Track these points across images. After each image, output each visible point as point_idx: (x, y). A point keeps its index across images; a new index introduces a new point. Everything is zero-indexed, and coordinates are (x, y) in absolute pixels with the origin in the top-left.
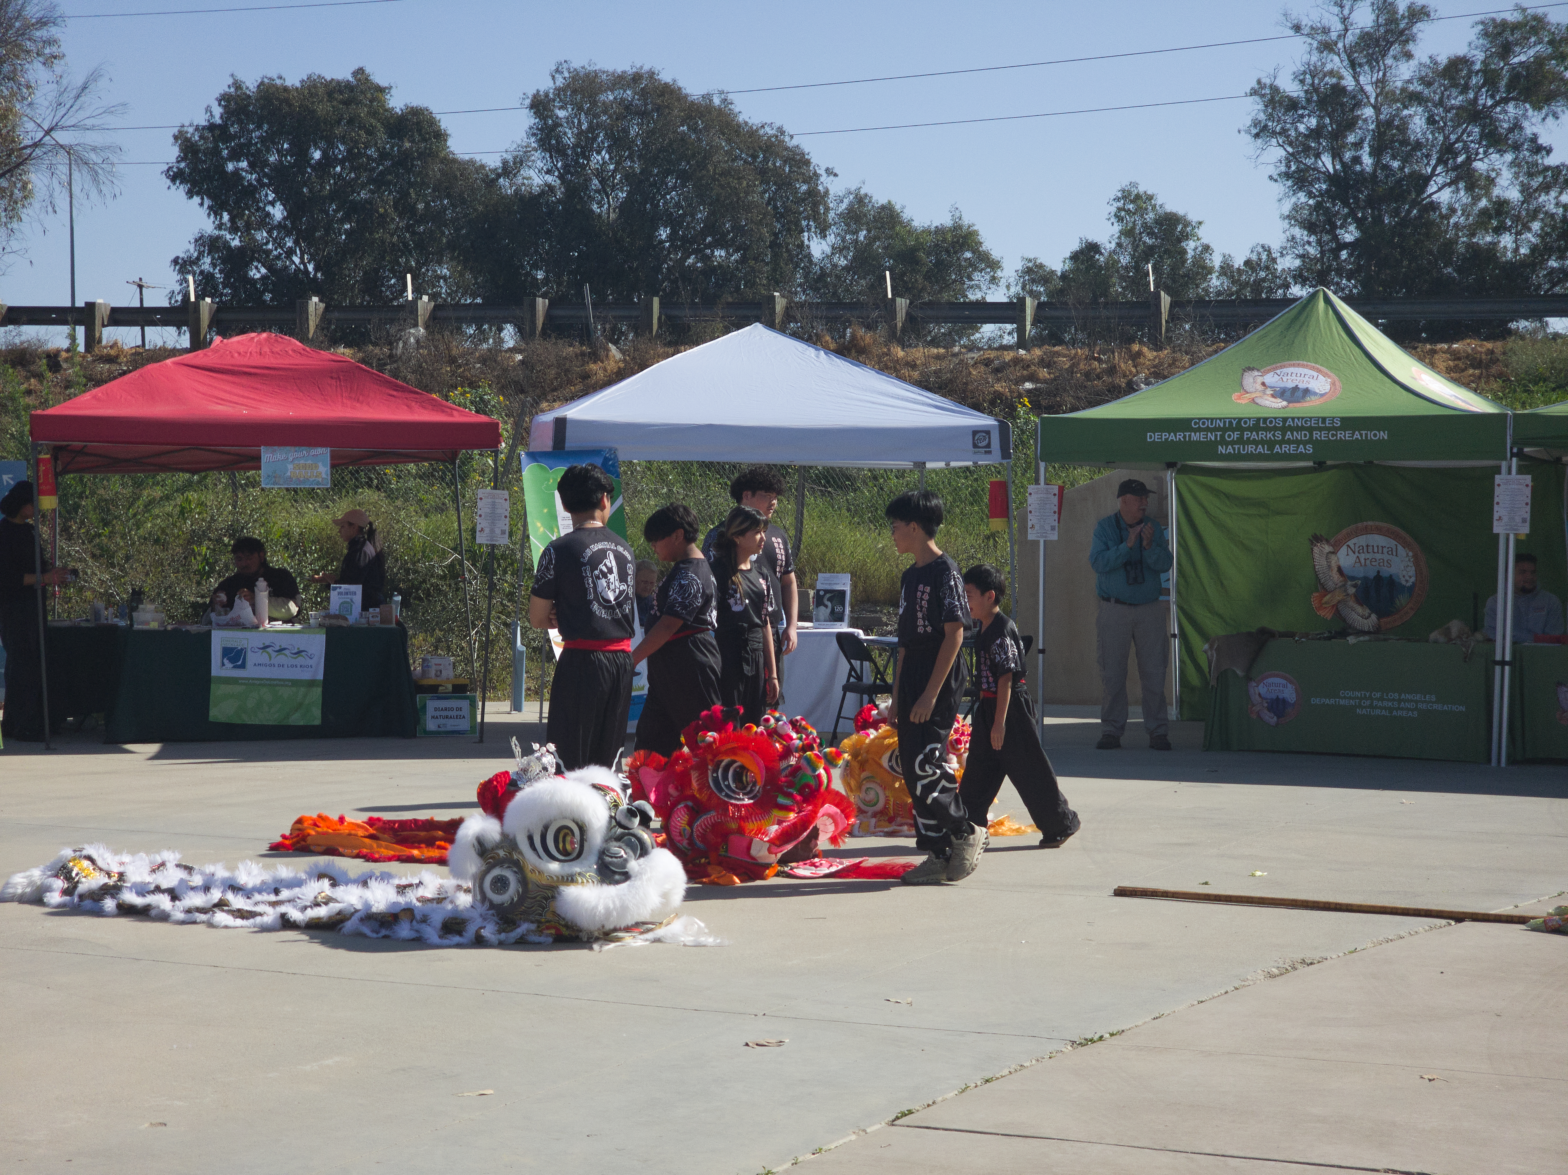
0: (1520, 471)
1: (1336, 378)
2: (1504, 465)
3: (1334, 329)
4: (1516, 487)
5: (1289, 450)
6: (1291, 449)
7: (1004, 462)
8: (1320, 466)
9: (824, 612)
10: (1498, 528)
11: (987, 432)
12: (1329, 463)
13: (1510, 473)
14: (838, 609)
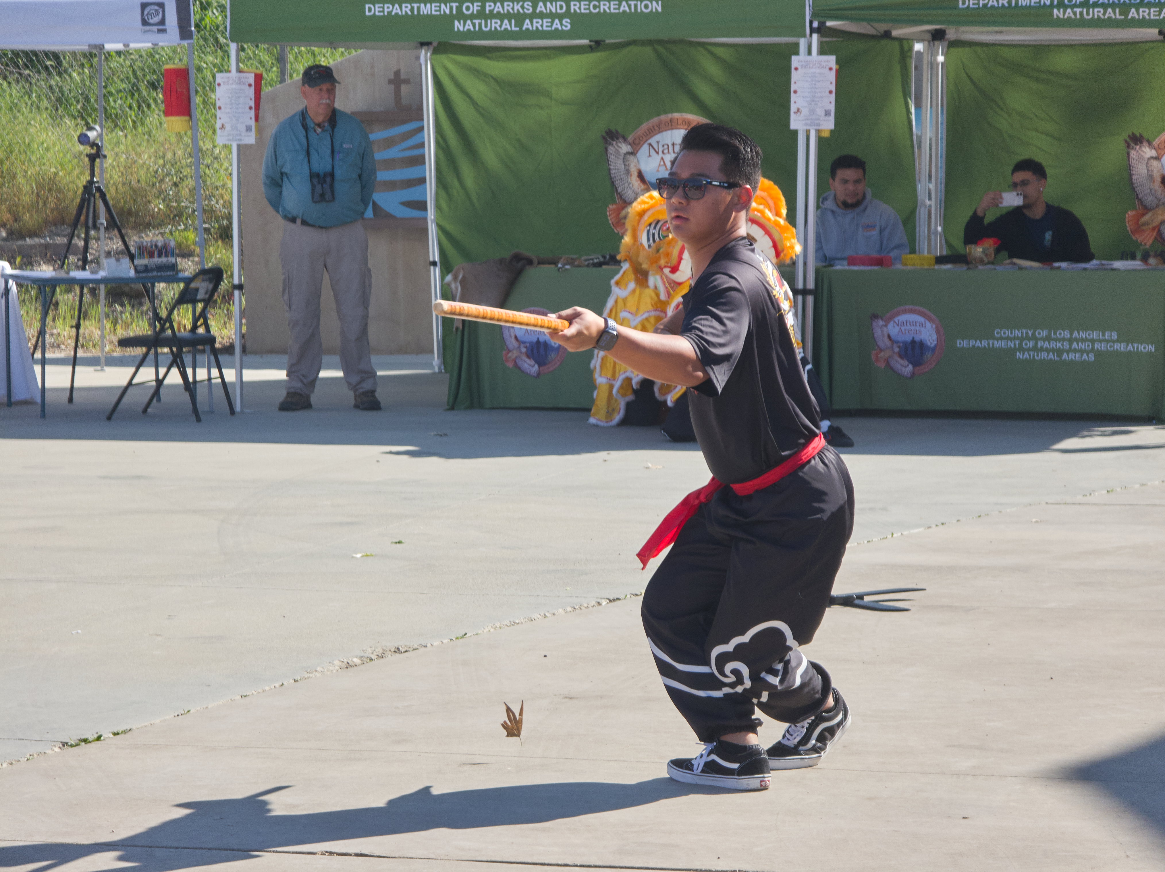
0: (822, 52)
2: (803, 43)
4: (817, 70)
5: (542, 26)
6: (544, 25)
7: (185, 43)
8: (597, 45)
10: (796, 123)
11: (159, 4)
12: (607, 41)
13: (810, 53)
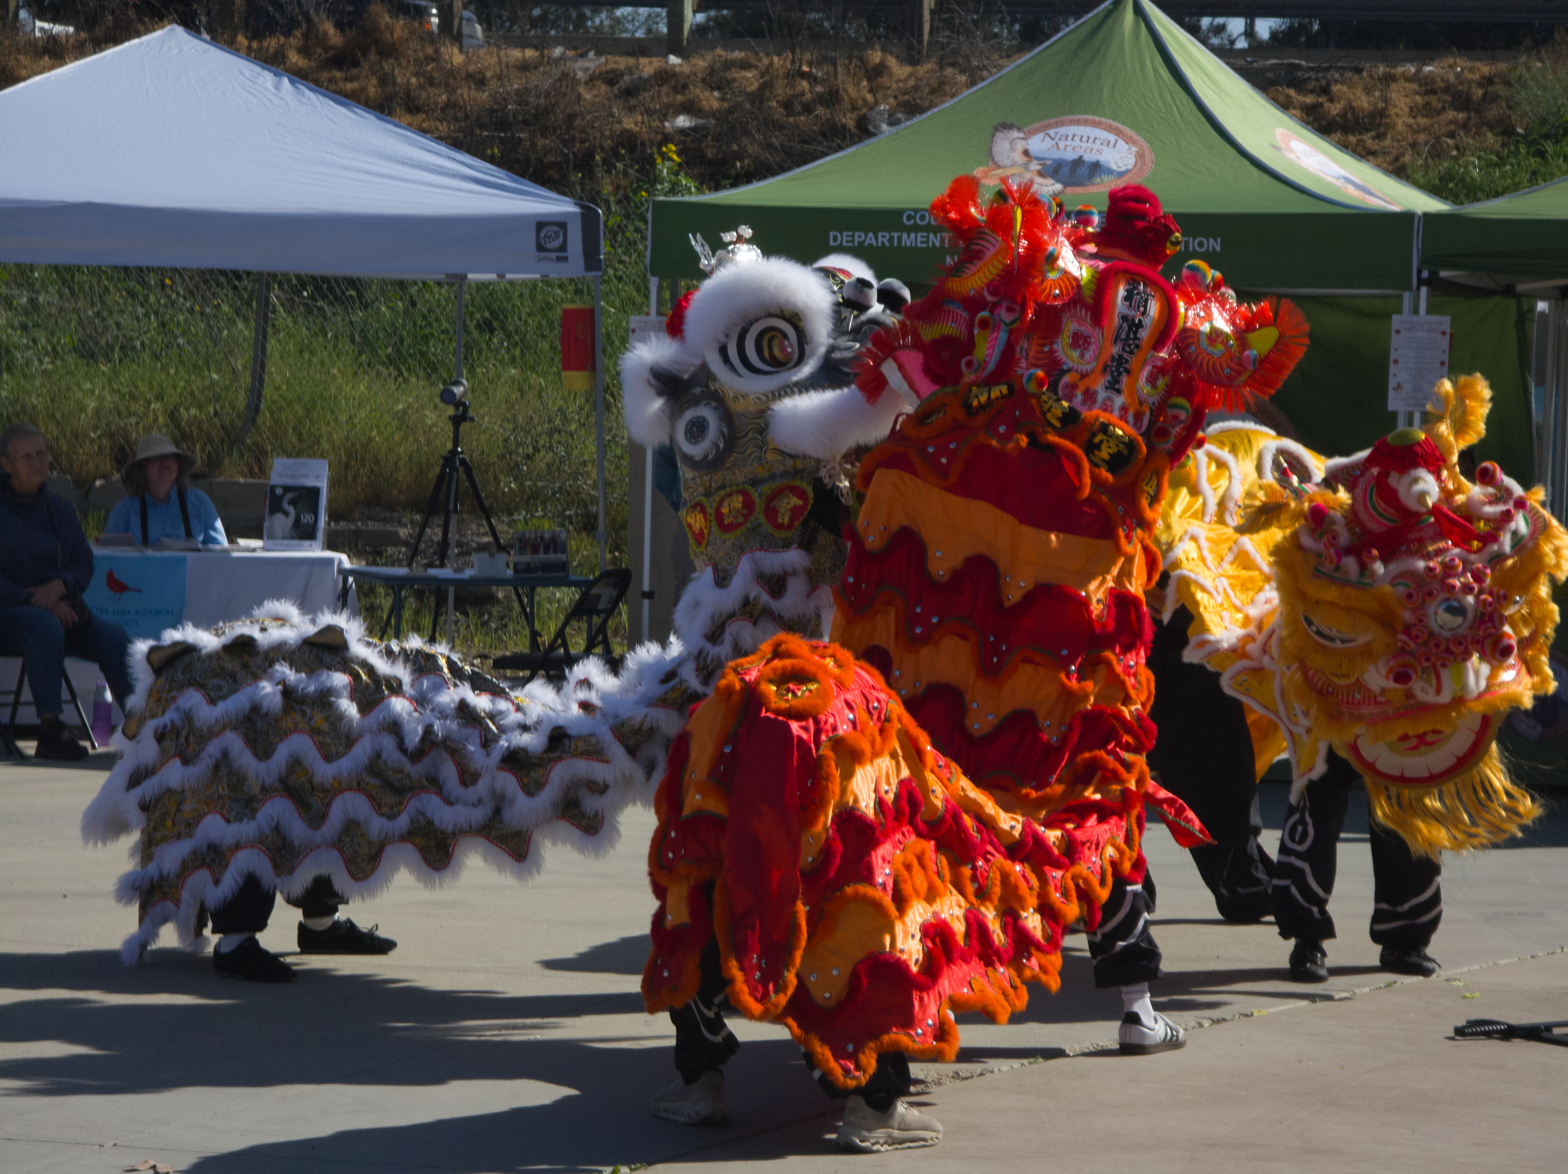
0: (1433, 309)
1: (1146, 146)
2: (1407, 297)
3: (1148, 61)
4: (1425, 335)
7: (590, 275)
9: (281, 522)
10: (1395, 402)
11: (560, 224)
13: (1416, 311)
14: (307, 518)
